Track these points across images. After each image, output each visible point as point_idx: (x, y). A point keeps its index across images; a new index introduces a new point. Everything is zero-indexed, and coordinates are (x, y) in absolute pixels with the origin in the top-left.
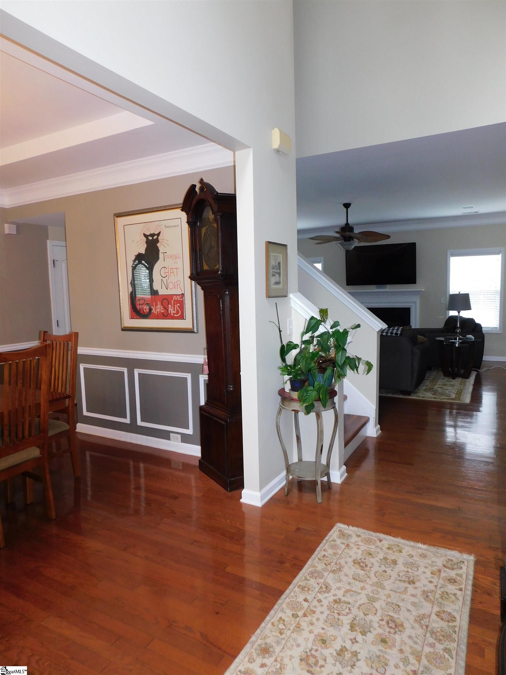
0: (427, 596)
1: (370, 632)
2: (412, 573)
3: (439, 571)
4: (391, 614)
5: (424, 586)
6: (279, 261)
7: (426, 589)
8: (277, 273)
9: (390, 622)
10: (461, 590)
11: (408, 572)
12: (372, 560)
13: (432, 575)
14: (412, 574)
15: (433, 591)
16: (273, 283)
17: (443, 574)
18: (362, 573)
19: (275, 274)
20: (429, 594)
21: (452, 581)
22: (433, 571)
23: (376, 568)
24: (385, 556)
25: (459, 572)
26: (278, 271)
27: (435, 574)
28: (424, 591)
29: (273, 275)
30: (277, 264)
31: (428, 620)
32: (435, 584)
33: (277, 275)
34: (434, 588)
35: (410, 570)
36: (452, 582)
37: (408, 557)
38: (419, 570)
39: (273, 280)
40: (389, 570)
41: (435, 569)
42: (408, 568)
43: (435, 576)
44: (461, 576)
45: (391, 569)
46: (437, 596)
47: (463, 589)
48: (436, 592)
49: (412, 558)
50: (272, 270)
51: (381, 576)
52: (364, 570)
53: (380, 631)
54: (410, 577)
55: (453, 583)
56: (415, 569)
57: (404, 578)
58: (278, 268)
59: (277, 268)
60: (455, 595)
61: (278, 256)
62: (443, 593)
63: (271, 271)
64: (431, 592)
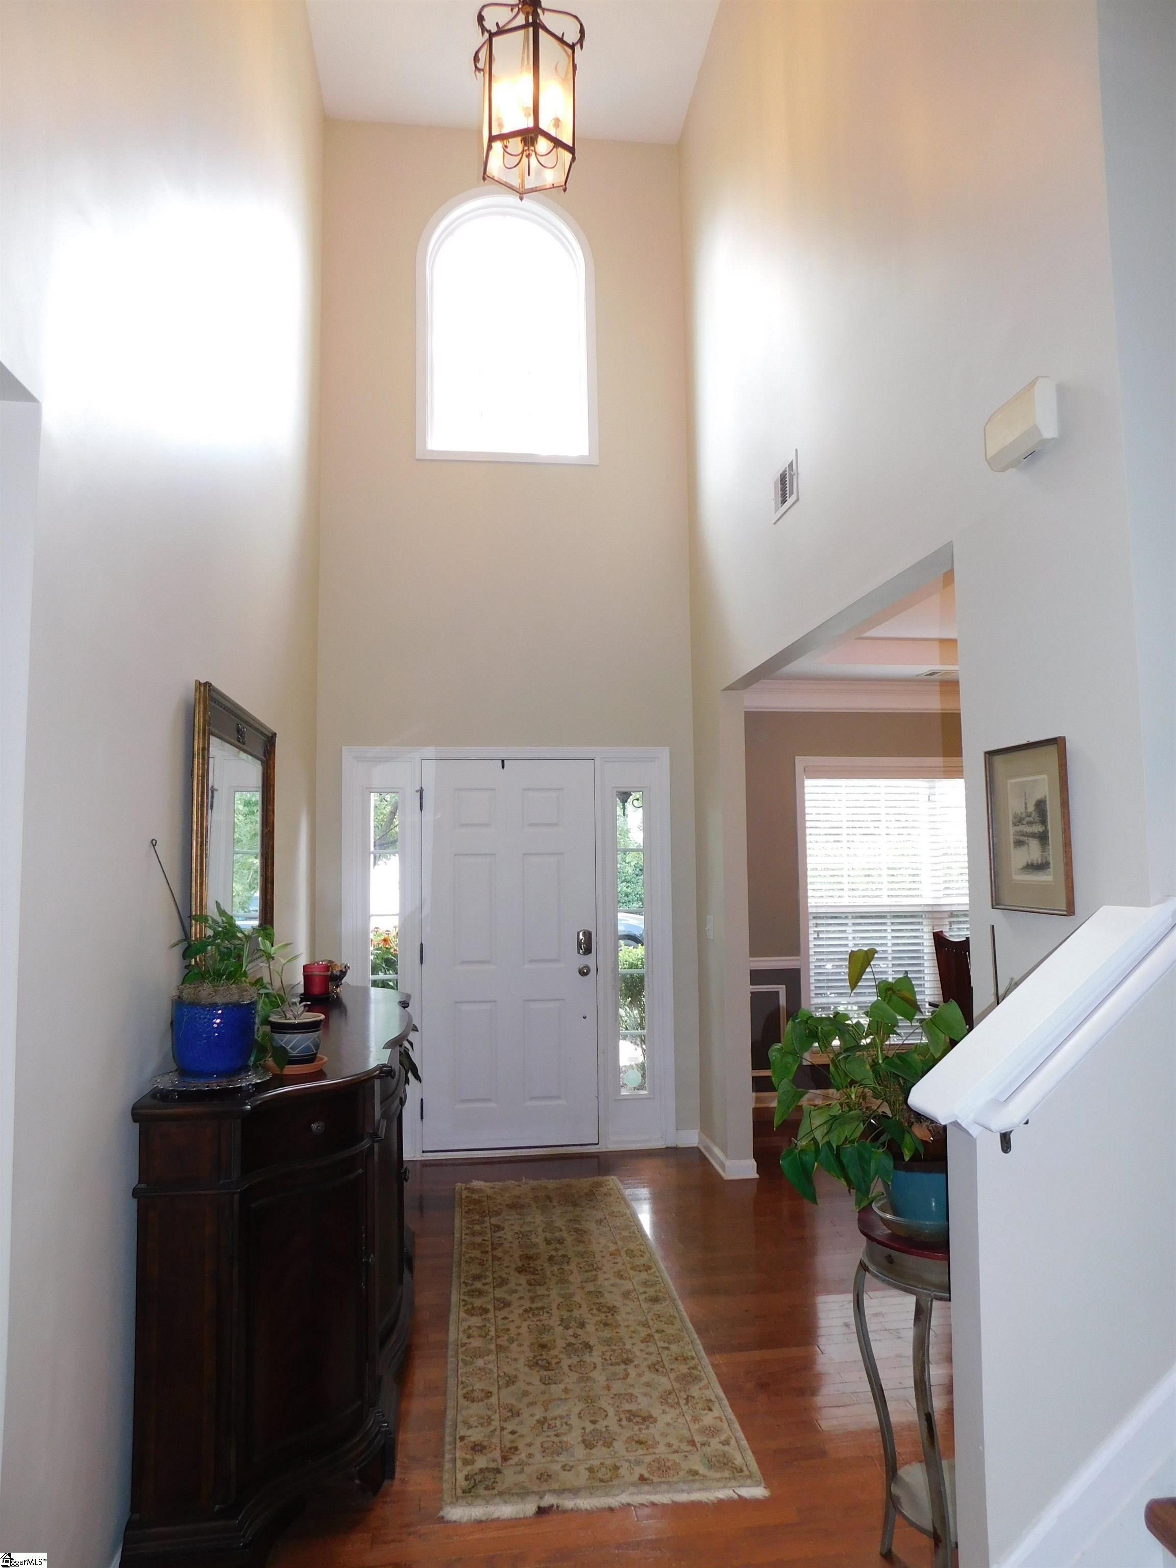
0: (511, 1410)
1: (564, 1348)
2: (549, 1436)
3: (505, 1459)
4: (549, 1373)
5: (521, 1423)
6: (1039, 796)
7: (517, 1420)
8: (1033, 835)
9: (547, 1365)
10: (462, 1438)
11: (557, 1435)
12: (629, 1433)
13: (515, 1445)
14: (549, 1434)
15: (505, 1421)
16: (1020, 866)
17: (497, 1454)
18: (627, 1407)
19: (1024, 839)
20: (510, 1414)
21: (478, 1448)
22: (516, 1452)
23: (612, 1421)
24: (611, 1448)
25: (469, 1468)
26: (1038, 828)
27: (510, 1448)
28: (518, 1415)
29: (1019, 843)
30: (1031, 808)
31: (500, 1383)
32: (505, 1432)
33: (1034, 844)
34: (504, 1425)
35: (556, 1440)
36: (478, 1445)
37: (570, 1464)
38: (539, 1445)
39: (1019, 858)
40: (590, 1427)
41: (515, 1459)
42: (560, 1442)
43: (509, 1446)
44: (466, 1462)
45: (588, 1430)
46: (496, 1417)
47: (458, 1441)
48: (500, 1420)
49: (563, 1464)
50: (1012, 830)
51: (595, 1413)
52: (628, 1411)
53: (554, 1352)
54: (549, 1428)
55: (475, 1445)
56: (546, 1445)
57: (558, 1423)
58: (1037, 819)
59: (1031, 819)
60: (470, 1427)
61: (1035, 781)
62: (489, 1424)
63: (1011, 832)
64: (508, 1417)
